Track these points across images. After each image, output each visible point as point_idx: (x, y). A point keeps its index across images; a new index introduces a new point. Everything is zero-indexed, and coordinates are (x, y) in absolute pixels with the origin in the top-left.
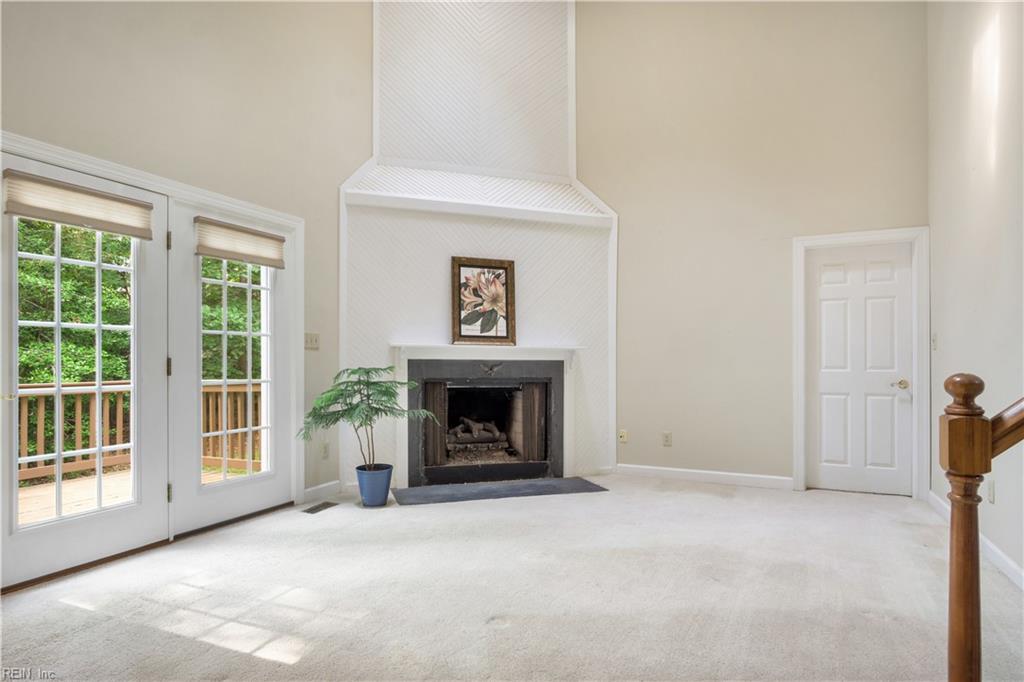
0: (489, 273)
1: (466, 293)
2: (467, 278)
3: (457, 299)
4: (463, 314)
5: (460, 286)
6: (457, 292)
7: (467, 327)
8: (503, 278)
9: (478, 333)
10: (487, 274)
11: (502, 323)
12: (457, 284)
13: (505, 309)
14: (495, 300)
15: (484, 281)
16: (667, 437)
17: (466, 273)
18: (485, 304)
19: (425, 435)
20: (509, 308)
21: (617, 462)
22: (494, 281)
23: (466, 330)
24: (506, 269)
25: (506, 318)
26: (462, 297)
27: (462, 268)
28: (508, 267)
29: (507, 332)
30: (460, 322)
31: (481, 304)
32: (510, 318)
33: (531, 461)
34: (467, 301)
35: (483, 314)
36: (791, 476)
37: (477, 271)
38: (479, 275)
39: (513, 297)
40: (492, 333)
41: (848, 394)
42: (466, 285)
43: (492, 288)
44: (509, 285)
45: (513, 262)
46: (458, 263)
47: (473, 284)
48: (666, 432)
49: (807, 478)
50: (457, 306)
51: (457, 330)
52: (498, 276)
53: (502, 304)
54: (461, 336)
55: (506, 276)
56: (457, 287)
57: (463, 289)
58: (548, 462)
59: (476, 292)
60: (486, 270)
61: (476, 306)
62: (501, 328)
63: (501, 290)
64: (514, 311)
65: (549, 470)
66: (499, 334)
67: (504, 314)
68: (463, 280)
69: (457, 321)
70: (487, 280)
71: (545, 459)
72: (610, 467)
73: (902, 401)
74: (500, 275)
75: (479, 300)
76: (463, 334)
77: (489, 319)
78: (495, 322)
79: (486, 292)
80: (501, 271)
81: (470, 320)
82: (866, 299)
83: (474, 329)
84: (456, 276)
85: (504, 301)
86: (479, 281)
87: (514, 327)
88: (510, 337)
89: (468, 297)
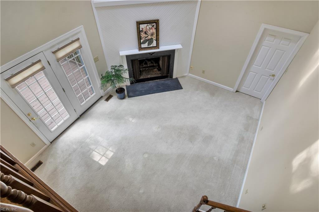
0: (150, 25)
1: (142, 34)
2: (142, 29)
3: (139, 36)
4: (142, 41)
5: (140, 32)
6: (139, 34)
7: (143, 45)
8: (155, 26)
9: (147, 46)
10: (149, 26)
11: (155, 42)
12: (139, 31)
13: (156, 37)
14: (152, 35)
15: (148, 28)
16: (204, 71)
17: (142, 26)
18: (149, 36)
19: (133, 72)
20: (157, 37)
21: (189, 73)
22: (152, 28)
23: (143, 46)
24: (156, 23)
25: (156, 40)
26: (141, 35)
27: (140, 25)
28: (156, 22)
29: (157, 45)
30: (141, 44)
31: (148, 37)
32: (157, 40)
33: (164, 75)
34: (143, 36)
35: (148, 40)
36: (233, 88)
37: (146, 25)
38: (146, 26)
39: (158, 33)
40: (151, 46)
41: (257, 73)
42: (142, 31)
43: (151, 31)
44: (157, 29)
45: (159, 20)
46: (139, 23)
47: (144, 30)
48: (204, 70)
49: (237, 89)
50: (139, 39)
51: (140, 46)
52: (153, 26)
53: (155, 35)
54: (141, 48)
55: (156, 26)
56: (139, 32)
57: (141, 33)
58: (169, 75)
59: (146, 33)
60: (149, 24)
61: (146, 38)
62: (154, 44)
63: (154, 31)
64: (159, 38)
65: (169, 77)
66: (154, 46)
67: (155, 39)
68: (141, 29)
69: (140, 44)
70: (149, 28)
71: (168, 74)
72: (187, 74)
73: (271, 79)
74: (154, 25)
75: (147, 35)
76: (142, 47)
77: (150, 41)
78: (152, 42)
79: (149, 32)
80: (154, 24)
81: (144, 43)
82: (276, 49)
83: (146, 45)
84: (138, 28)
85: (155, 34)
86: (147, 29)
87: (159, 43)
88: (157, 46)
89: (143, 35)
